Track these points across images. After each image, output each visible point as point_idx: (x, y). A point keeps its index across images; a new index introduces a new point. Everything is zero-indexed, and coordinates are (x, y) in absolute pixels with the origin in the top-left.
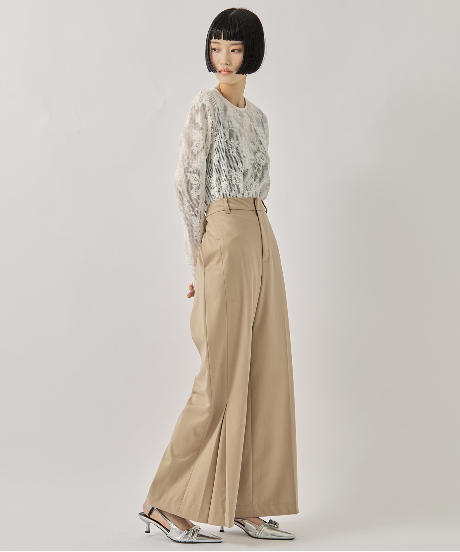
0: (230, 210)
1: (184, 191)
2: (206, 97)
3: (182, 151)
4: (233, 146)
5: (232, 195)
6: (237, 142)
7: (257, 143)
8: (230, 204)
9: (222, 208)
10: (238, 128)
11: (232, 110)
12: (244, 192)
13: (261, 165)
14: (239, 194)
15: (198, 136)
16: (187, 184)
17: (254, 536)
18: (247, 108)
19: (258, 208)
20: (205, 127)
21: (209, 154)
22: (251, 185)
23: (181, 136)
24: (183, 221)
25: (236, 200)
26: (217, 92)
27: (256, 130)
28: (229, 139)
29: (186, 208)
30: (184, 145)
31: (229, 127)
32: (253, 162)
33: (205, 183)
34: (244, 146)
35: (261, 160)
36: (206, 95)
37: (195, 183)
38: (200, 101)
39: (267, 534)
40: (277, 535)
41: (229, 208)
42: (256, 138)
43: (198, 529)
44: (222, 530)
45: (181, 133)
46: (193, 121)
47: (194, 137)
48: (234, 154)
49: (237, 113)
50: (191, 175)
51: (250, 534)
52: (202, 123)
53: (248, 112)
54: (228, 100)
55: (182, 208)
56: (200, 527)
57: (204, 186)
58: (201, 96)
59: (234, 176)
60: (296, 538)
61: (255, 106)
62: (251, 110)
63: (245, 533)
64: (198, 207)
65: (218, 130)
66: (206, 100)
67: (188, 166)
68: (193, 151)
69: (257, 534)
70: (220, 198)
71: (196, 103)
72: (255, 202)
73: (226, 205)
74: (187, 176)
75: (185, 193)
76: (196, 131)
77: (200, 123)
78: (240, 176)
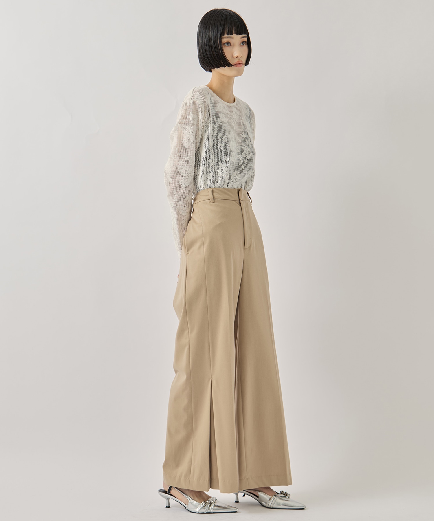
0: (214, 199)
1: (174, 182)
2: (197, 95)
3: (173, 144)
4: (221, 140)
5: (217, 186)
6: (225, 137)
7: (245, 136)
8: (214, 194)
9: (207, 198)
10: (227, 123)
11: (222, 106)
12: (228, 183)
13: (246, 158)
14: (224, 185)
15: (189, 132)
16: (177, 176)
17: (267, 506)
18: (236, 104)
19: (242, 198)
20: (196, 123)
21: (199, 148)
22: (236, 177)
23: (173, 130)
24: (172, 210)
25: (220, 190)
26: (208, 89)
27: (245, 124)
28: (218, 134)
29: (175, 198)
30: (175, 139)
31: (218, 122)
32: (238, 156)
33: (193, 175)
34: (231, 141)
35: (247, 153)
36: (198, 93)
37: (185, 175)
38: (191, 99)
39: (279, 505)
40: (288, 505)
41: (213, 198)
42: (244, 132)
43: (215, 501)
44: (237, 501)
45: (174, 128)
46: (184, 118)
47: (185, 132)
48: (222, 148)
49: (227, 109)
50: (181, 168)
51: (263, 505)
52: (194, 119)
53: (237, 107)
54: (218, 96)
55: (171, 198)
56: (216, 498)
57: (193, 178)
58: (193, 94)
59: (220, 168)
60: (306, 507)
61: (243, 102)
62: (240, 105)
63: (259, 503)
64: (186, 197)
65: (207, 126)
66: (197, 98)
67: (178, 159)
68: (184, 145)
69: (270, 504)
70: (205, 188)
71: (188, 101)
72: (239, 193)
73: (211, 195)
74: (177, 168)
75: (175, 184)
76: (187, 127)
77: (191, 119)
78: (226, 168)
